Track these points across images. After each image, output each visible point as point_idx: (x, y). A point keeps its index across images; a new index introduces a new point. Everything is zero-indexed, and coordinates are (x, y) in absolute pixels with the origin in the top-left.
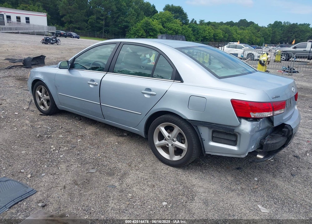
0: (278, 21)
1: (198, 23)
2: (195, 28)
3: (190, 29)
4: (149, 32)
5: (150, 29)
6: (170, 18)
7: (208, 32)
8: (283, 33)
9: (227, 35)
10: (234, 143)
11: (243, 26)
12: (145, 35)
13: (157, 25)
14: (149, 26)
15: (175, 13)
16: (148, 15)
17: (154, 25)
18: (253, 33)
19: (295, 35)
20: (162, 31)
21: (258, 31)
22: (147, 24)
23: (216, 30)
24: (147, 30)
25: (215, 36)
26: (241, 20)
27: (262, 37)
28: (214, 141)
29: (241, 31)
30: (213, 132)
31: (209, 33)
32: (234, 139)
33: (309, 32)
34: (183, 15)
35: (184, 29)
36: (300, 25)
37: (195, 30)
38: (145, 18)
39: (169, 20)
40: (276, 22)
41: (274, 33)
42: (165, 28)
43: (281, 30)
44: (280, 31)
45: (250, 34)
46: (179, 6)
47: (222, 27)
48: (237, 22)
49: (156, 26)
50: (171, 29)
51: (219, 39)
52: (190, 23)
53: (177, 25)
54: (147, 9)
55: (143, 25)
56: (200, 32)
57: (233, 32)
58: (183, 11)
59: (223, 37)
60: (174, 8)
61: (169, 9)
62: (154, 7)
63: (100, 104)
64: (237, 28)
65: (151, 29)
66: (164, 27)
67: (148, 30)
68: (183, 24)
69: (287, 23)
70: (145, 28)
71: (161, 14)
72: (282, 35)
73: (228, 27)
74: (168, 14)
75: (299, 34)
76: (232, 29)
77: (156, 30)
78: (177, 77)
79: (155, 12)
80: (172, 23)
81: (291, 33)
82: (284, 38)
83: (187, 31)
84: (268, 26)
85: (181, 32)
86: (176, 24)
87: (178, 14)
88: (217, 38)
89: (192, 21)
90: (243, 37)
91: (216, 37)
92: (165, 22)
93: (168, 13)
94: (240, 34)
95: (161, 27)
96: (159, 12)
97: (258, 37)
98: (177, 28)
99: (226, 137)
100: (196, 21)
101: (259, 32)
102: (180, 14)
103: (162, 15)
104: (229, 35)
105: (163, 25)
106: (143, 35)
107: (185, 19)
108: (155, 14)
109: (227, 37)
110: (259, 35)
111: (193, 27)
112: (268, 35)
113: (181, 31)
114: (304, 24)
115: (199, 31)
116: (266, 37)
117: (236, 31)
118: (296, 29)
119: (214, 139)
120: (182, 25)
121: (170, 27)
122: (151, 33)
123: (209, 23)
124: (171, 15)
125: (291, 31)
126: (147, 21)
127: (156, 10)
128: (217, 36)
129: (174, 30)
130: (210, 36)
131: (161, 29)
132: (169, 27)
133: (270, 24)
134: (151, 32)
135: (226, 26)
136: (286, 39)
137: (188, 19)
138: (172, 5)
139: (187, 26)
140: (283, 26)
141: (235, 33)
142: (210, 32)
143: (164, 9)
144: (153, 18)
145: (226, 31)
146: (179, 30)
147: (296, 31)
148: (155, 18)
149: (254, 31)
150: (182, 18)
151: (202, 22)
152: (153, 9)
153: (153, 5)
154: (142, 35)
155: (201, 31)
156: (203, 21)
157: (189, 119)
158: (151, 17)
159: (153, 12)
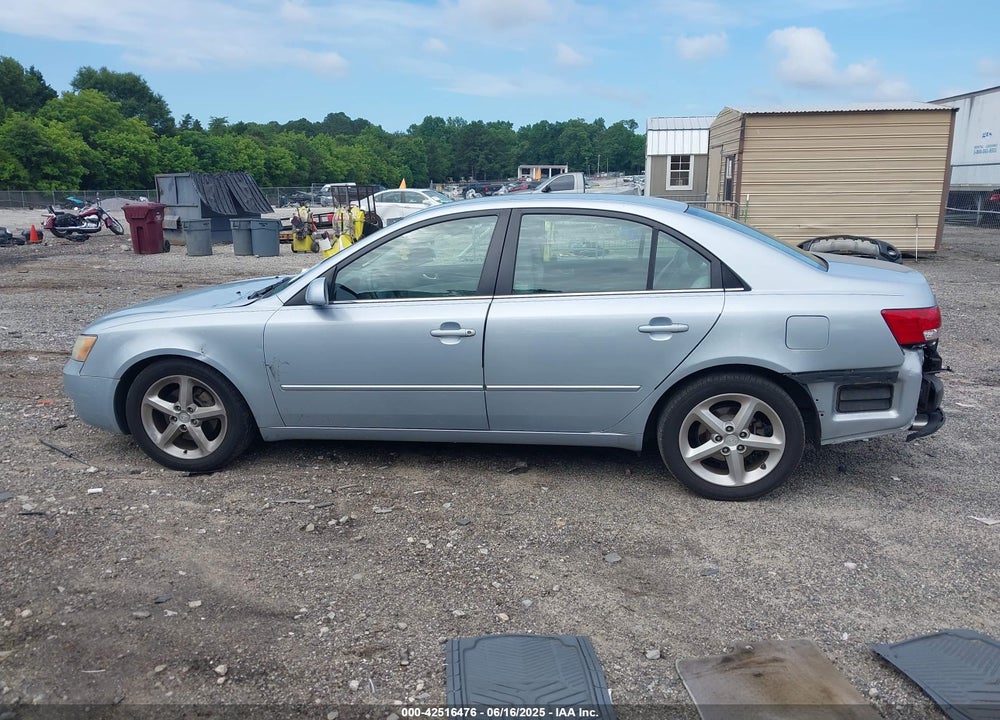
0: (433, 117)
1: (205, 126)
2: (200, 145)
3: (189, 149)
4: (38, 166)
5: (42, 154)
6: (107, 113)
7: (246, 157)
8: (454, 150)
9: (305, 161)
10: (887, 404)
11: (345, 134)
12: (28, 177)
13: (64, 139)
14: (37, 144)
15: (119, 96)
16: (21, 107)
17: (55, 141)
18: (379, 153)
19: (486, 155)
20: (86, 158)
21: (389, 147)
22: (27, 138)
23: (269, 148)
24: (28, 159)
25: (270, 168)
26: (331, 116)
27: (405, 164)
28: (840, 411)
29: (343, 149)
30: (842, 390)
31: (251, 158)
32: (886, 395)
33: (515, 144)
34: (153, 105)
35: (166, 149)
36: (489, 124)
37: (203, 152)
38: (10, 116)
39: (103, 121)
40: (428, 120)
41: (432, 150)
42: (95, 149)
43: (447, 142)
44: (446, 145)
45: (370, 155)
46: (129, 74)
47: (282, 137)
48: (321, 121)
49: (64, 144)
50: (120, 152)
51: (284, 175)
52: (180, 129)
53: (138, 137)
54: (12, 83)
55: (12, 143)
56: (221, 158)
57: (322, 151)
58: (149, 89)
59: (294, 168)
60: (114, 80)
61: (97, 83)
62: (36, 76)
63: (485, 386)
64: (331, 140)
65: (47, 154)
66: (94, 145)
67: (34, 159)
68: (160, 132)
69: (458, 120)
70: (19, 151)
71: (71, 101)
72: (452, 156)
73: (302, 136)
74: (98, 102)
75: (494, 152)
76: (316, 142)
77: (67, 158)
78: (727, 279)
79: (45, 94)
80: (121, 131)
81: (474, 150)
82: (460, 162)
83: (177, 158)
84: (408, 131)
85: (160, 161)
86: (136, 133)
87: (132, 101)
88: (278, 172)
89: (186, 122)
90: (352, 166)
91: (273, 170)
92: (94, 128)
93: (97, 99)
94: (343, 158)
95: (80, 144)
96: (59, 94)
97: (393, 164)
98: (142, 147)
99: (869, 395)
100: (197, 122)
101: (392, 150)
102: (138, 100)
103: (74, 104)
104: (314, 163)
105: (86, 139)
106: (18, 177)
107: (162, 117)
108: (48, 102)
109: (308, 167)
110: (395, 158)
111: (195, 142)
112: (416, 156)
113: (158, 157)
114: (499, 122)
115: (216, 154)
116: (413, 162)
117: (330, 150)
118: (485, 139)
119: (841, 407)
120: (155, 137)
121: (115, 146)
122: (48, 170)
123: (241, 129)
124: (110, 104)
125: (473, 144)
126: (25, 128)
127: (47, 88)
128: (277, 166)
129: (132, 155)
130: (254, 167)
131: (84, 153)
132: (110, 146)
133: (413, 126)
134: (46, 164)
135: (293, 135)
136: (464, 167)
137: (172, 115)
138: (104, 70)
139: (175, 141)
140: (448, 131)
141: (328, 156)
142: (255, 155)
143: (74, 84)
144: (44, 115)
145: (301, 151)
146: (151, 152)
147: (486, 144)
148: (52, 114)
149: (378, 148)
150: (149, 112)
151: (218, 125)
152: (35, 82)
153: (32, 68)
154: (13, 178)
155: (223, 154)
156: (222, 121)
157: (795, 371)
158: (34, 114)
159: (38, 94)
